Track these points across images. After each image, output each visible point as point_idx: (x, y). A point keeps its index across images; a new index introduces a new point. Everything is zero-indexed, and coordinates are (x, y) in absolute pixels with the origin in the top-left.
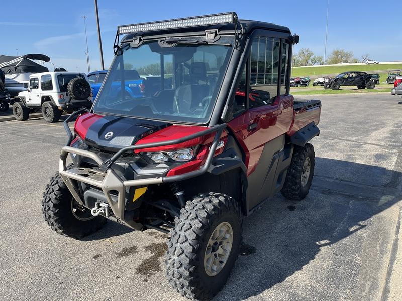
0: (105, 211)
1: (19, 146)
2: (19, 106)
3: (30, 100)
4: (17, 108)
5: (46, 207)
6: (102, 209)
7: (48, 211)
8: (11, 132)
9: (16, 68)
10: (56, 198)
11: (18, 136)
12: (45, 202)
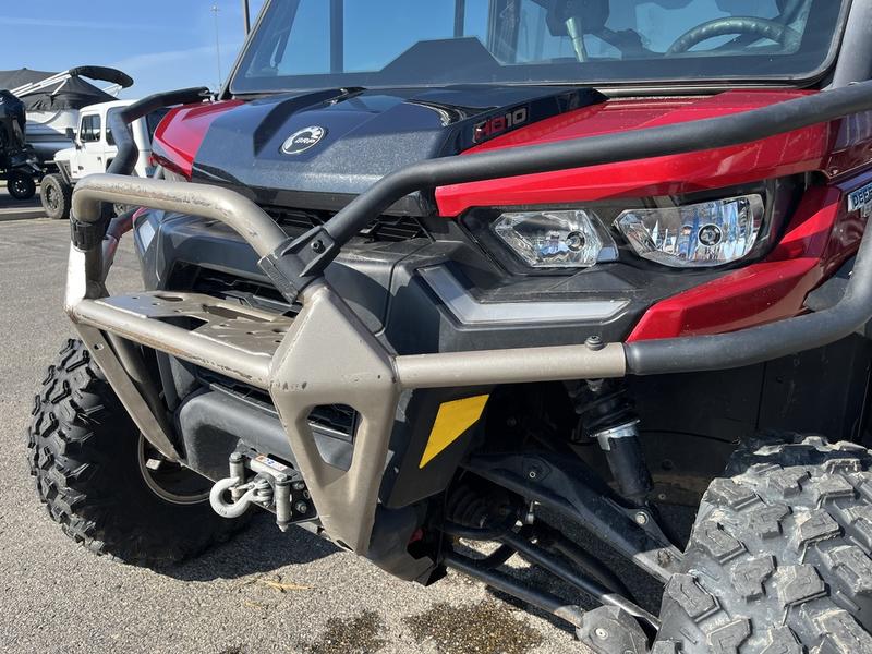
0: (271, 495)
1: (38, 269)
2: (56, 184)
3: (80, 168)
4: (50, 187)
5: (41, 452)
6: (259, 485)
7: (46, 467)
8: (27, 239)
9: (53, 98)
10: (77, 422)
11: (42, 247)
12: (37, 433)
